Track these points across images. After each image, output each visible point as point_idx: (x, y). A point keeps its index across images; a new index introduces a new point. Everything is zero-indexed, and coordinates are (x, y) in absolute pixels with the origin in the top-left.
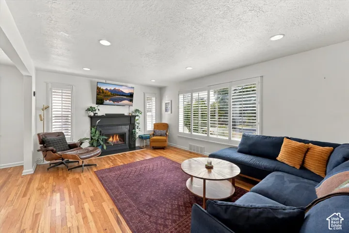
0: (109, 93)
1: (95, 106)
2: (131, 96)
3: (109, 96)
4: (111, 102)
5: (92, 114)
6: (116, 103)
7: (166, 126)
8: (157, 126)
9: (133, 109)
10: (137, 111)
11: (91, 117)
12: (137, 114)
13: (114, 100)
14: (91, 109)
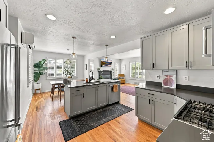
0: (104, 63)
1: (100, 67)
2: (111, 63)
3: (104, 64)
4: (105, 66)
5: (99, 70)
6: (107, 66)
7: (123, 75)
8: (120, 75)
9: (111, 68)
10: (112, 69)
11: (99, 72)
12: (113, 70)
13: (106, 65)
14: (99, 69)
